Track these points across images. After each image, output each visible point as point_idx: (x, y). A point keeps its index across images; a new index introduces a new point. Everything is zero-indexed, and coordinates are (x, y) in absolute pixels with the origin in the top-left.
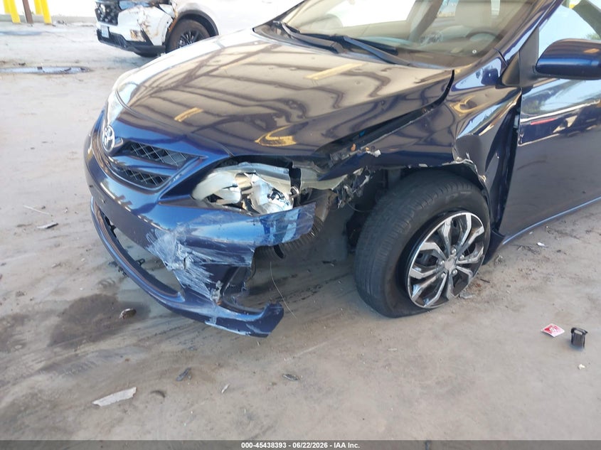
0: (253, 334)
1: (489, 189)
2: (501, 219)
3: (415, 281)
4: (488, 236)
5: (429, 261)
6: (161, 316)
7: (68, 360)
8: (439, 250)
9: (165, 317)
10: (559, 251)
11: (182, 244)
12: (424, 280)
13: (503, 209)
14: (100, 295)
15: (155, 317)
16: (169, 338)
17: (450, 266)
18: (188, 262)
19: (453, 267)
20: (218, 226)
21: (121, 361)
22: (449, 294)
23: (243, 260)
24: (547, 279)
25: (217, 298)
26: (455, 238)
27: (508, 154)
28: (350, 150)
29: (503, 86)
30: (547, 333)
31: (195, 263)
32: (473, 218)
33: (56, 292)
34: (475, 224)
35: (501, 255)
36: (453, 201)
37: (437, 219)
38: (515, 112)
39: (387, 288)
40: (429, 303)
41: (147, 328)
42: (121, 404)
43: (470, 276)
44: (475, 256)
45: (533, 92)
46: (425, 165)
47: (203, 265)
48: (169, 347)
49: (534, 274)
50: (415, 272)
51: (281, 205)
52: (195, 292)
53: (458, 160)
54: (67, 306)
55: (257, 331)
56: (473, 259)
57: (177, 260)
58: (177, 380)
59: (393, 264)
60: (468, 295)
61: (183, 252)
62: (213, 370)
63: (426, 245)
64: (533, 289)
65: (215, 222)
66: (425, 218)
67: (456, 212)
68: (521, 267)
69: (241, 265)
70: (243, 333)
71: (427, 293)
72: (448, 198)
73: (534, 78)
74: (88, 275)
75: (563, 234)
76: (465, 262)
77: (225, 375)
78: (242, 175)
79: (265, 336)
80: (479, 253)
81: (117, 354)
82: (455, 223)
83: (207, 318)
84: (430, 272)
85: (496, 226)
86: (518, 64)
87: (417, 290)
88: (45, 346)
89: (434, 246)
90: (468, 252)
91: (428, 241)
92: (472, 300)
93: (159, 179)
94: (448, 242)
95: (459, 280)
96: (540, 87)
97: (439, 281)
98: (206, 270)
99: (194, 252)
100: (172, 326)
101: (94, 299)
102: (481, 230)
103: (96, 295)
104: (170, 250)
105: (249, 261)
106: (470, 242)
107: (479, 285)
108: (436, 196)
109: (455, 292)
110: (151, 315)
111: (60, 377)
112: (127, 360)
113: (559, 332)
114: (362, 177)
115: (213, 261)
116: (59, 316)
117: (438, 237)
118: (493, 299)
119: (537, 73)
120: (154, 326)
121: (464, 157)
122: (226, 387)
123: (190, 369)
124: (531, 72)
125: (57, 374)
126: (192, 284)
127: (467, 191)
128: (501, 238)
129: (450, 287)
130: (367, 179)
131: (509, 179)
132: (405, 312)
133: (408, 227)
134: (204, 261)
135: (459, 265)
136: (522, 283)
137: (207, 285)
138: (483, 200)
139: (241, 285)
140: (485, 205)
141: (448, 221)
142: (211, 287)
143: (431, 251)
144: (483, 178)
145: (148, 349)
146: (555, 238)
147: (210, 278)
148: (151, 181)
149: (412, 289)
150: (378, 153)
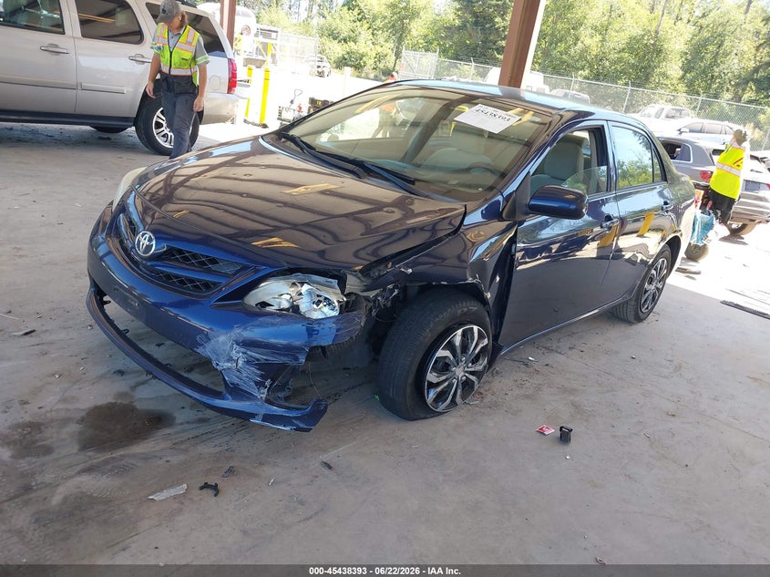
0: (298, 429)
1: (491, 304)
2: (500, 332)
3: (432, 385)
4: (490, 347)
5: (444, 367)
6: (188, 422)
7: (106, 462)
8: (452, 358)
9: (193, 423)
10: (547, 365)
11: (238, 344)
12: (438, 384)
13: (502, 323)
14: (115, 403)
15: (182, 424)
16: (203, 441)
17: (459, 372)
18: (240, 362)
19: (463, 374)
20: (275, 328)
21: (161, 462)
22: (458, 399)
23: (297, 359)
24: (539, 388)
25: (264, 396)
26: (465, 347)
27: (507, 276)
28: (387, 266)
29: (504, 220)
30: (541, 432)
31: (248, 362)
32: (479, 331)
33: (64, 400)
34: (481, 336)
35: (497, 367)
36: (464, 314)
37: (450, 330)
38: (513, 241)
39: (408, 390)
40: (442, 407)
41: (177, 433)
42: (175, 497)
43: (476, 383)
44: (480, 365)
45: (526, 224)
46: (445, 283)
47: (256, 364)
48: (206, 449)
49: (528, 384)
50: (431, 377)
51: (325, 312)
52: (243, 390)
53: (470, 280)
54: (83, 414)
55: (301, 425)
56: (479, 367)
57: (230, 359)
58: (223, 476)
59: (414, 369)
60: (474, 401)
61: (238, 352)
62: (255, 468)
63: (441, 353)
64: (528, 397)
65: (273, 325)
66: (441, 328)
67: (465, 325)
68: (515, 378)
69: (295, 363)
70: (288, 428)
71: (441, 397)
72: (459, 311)
73: (527, 214)
74: (93, 384)
75: (550, 350)
76: (472, 369)
77: (267, 471)
78: (294, 284)
79: (309, 430)
80: (484, 362)
81: (156, 457)
82: (464, 334)
83: (253, 416)
84: (444, 378)
85: (496, 337)
86: (514, 202)
87: (432, 395)
88: (76, 451)
89: (447, 353)
90: (475, 361)
91: (443, 349)
92: (477, 405)
93: (207, 285)
94: (459, 351)
95: (467, 386)
96: (532, 221)
97: (450, 386)
98: (258, 369)
99: (248, 352)
100: (201, 431)
101: (110, 407)
102: (486, 341)
103: (111, 403)
104: (224, 350)
105: (302, 360)
106: (477, 351)
107: (481, 394)
108: (449, 310)
109: (463, 398)
110: (178, 421)
111: (105, 476)
112: (167, 461)
113: (551, 431)
114: (392, 291)
115: (266, 360)
116: (77, 423)
117: (451, 346)
118: (494, 406)
119: (529, 211)
120: (183, 431)
121: (474, 277)
122: (272, 481)
123: (232, 467)
124: (525, 209)
125: (100, 475)
126: (240, 383)
127: (474, 307)
128: (500, 349)
129: (459, 391)
130: (396, 292)
131: (507, 298)
132: (422, 416)
133: (428, 336)
134: (258, 360)
135: (467, 372)
136: (517, 392)
137: (257, 383)
138: (486, 314)
139: (287, 383)
140: (488, 319)
141: (460, 332)
142: (260, 385)
143: (446, 357)
144: (489, 295)
145: (186, 451)
146: (543, 353)
147: (261, 376)
148: (197, 287)
149: (428, 392)
150: (410, 271)
